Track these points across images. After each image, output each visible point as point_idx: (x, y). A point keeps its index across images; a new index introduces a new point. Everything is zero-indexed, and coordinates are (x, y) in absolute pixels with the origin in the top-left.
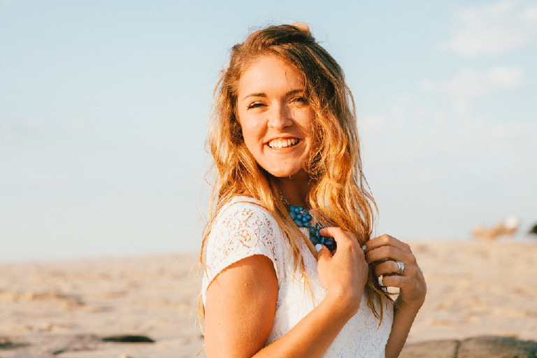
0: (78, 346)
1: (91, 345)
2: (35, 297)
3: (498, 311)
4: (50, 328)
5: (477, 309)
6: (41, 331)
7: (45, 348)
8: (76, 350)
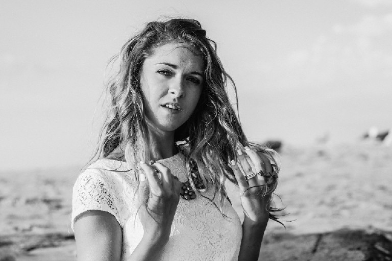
0: (46, 243)
1: (56, 243)
2: (28, 202)
3: (363, 205)
4: (31, 229)
5: (349, 203)
6: (24, 230)
7: (22, 245)
8: (45, 247)
